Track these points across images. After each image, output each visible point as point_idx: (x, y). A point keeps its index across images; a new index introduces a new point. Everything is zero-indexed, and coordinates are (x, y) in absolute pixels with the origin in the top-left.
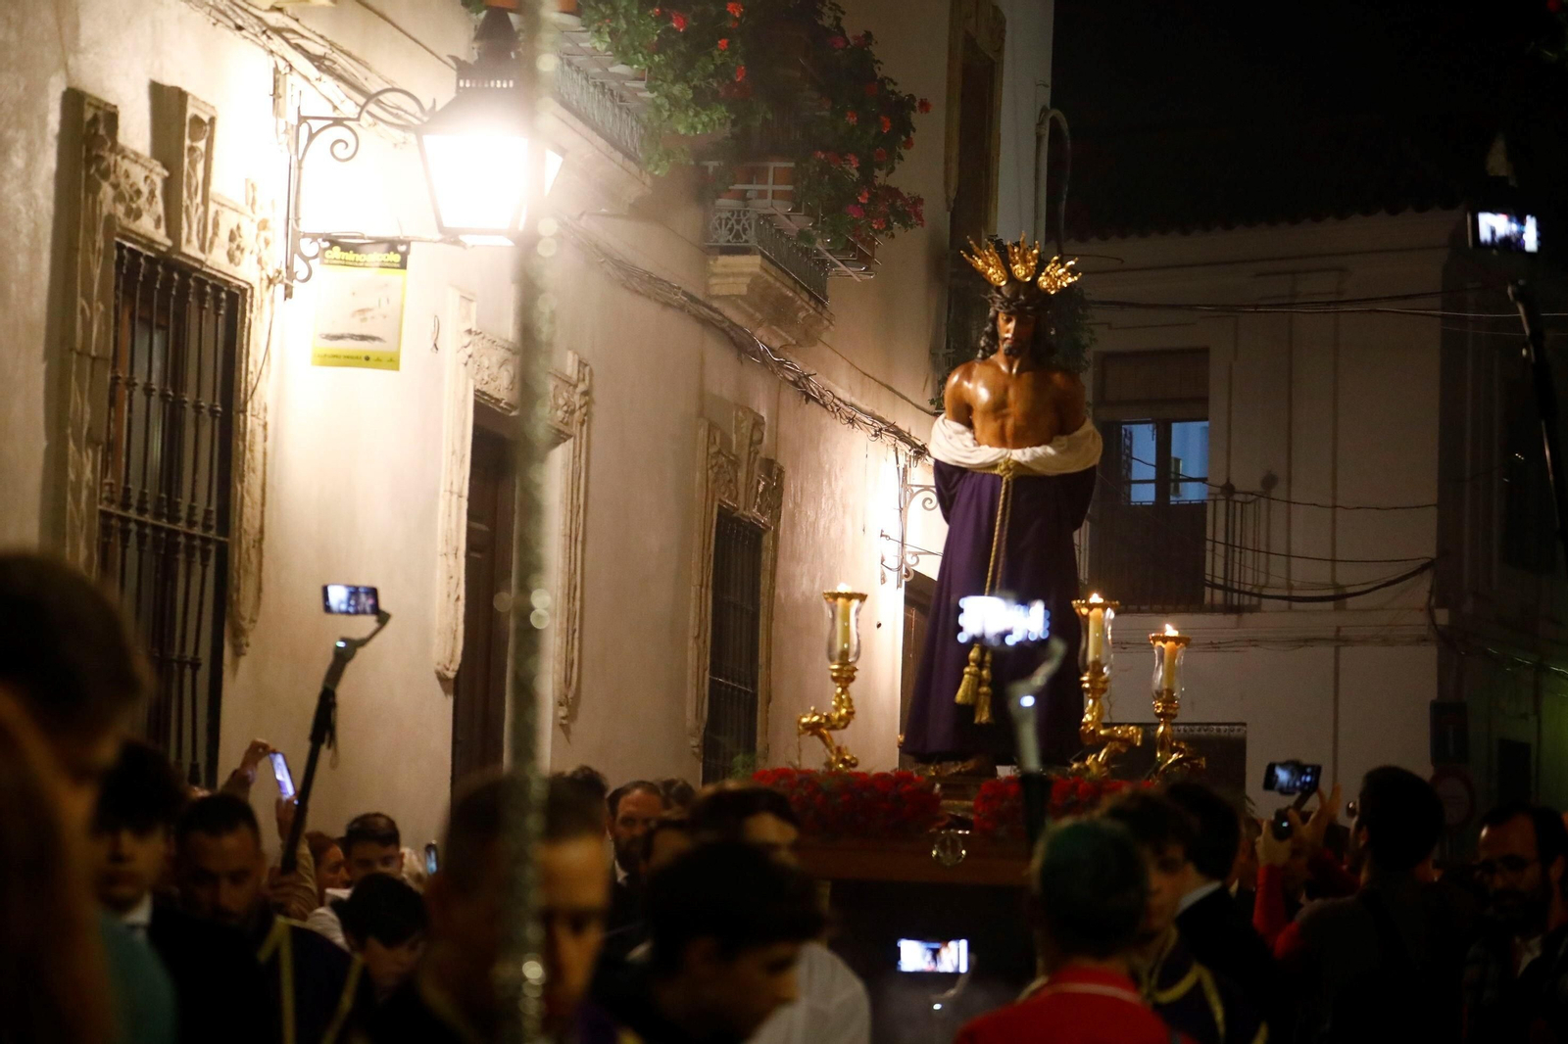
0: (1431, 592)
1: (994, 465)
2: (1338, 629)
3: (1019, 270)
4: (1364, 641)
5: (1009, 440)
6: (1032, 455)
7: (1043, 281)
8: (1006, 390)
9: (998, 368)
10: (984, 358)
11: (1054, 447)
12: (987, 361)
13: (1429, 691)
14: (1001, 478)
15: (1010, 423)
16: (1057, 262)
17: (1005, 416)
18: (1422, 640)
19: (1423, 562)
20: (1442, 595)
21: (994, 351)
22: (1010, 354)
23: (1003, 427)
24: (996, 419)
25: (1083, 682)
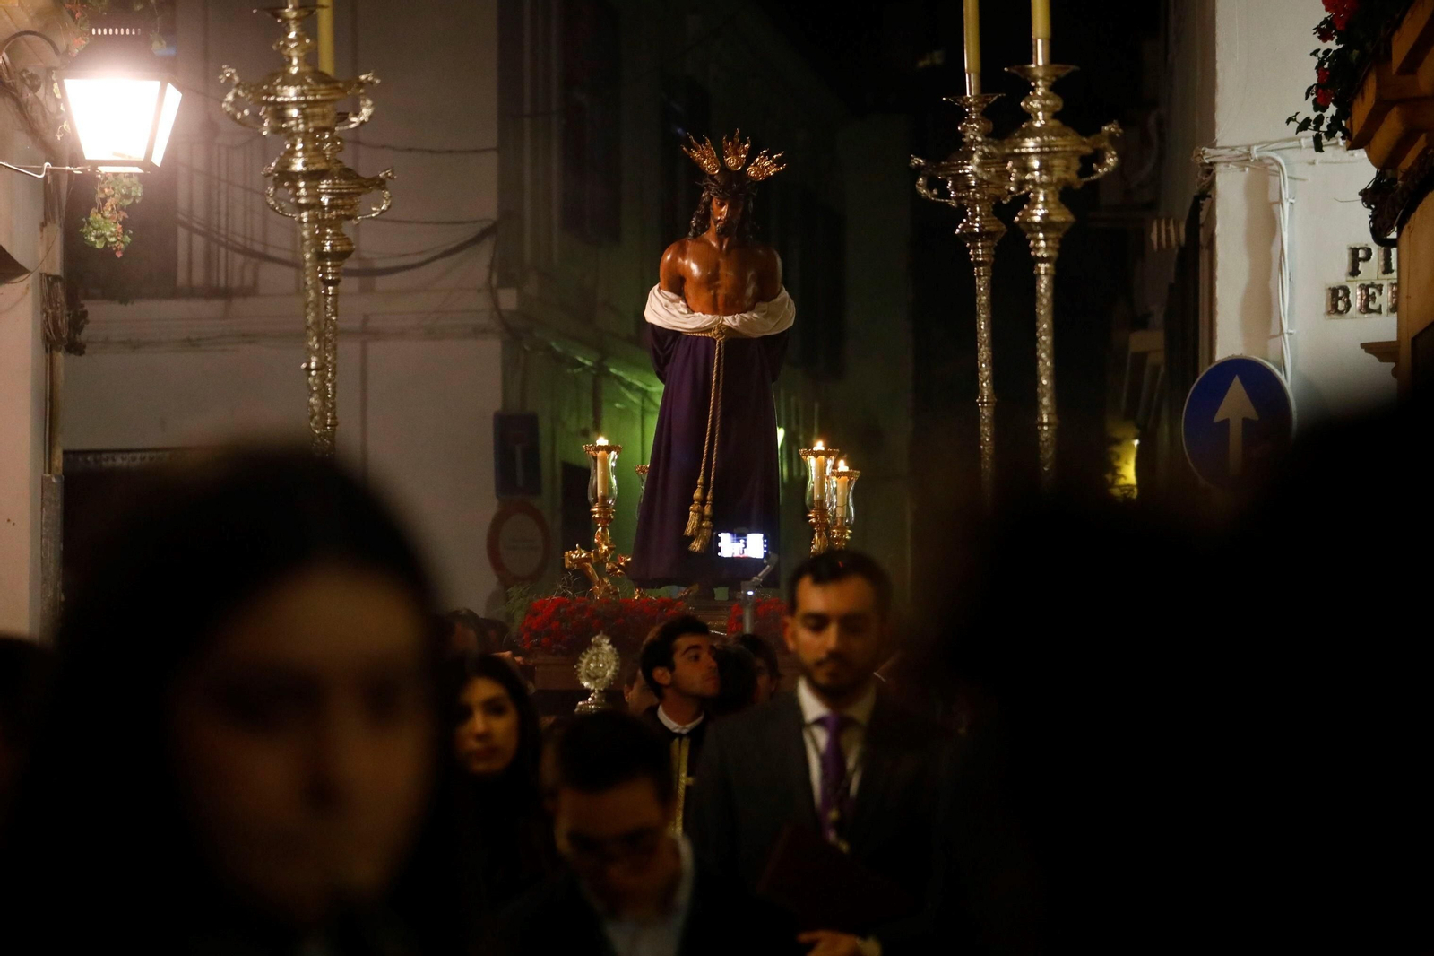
0: (491, 267)
1: (708, 330)
2: (366, 318)
3: (731, 161)
4: (401, 334)
5: (721, 308)
6: (741, 321)
7: (751, 171)
8: (717, 265)
9: (710, 245)
10: (695, 236)
11: (758, 313)
12: (699, 238)
13: (492, 401)
14: (715, 341)
15: (721, 292)
16: (765, 155)
17: (717, 287)
18: (479, 332)
19: (485, 225)
20: (506, 272)
21: (705, 230)
22: (721, 234)
23: (715, 296)
24: (709, 289)
25: (810, 518)
